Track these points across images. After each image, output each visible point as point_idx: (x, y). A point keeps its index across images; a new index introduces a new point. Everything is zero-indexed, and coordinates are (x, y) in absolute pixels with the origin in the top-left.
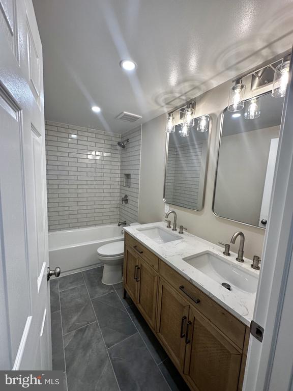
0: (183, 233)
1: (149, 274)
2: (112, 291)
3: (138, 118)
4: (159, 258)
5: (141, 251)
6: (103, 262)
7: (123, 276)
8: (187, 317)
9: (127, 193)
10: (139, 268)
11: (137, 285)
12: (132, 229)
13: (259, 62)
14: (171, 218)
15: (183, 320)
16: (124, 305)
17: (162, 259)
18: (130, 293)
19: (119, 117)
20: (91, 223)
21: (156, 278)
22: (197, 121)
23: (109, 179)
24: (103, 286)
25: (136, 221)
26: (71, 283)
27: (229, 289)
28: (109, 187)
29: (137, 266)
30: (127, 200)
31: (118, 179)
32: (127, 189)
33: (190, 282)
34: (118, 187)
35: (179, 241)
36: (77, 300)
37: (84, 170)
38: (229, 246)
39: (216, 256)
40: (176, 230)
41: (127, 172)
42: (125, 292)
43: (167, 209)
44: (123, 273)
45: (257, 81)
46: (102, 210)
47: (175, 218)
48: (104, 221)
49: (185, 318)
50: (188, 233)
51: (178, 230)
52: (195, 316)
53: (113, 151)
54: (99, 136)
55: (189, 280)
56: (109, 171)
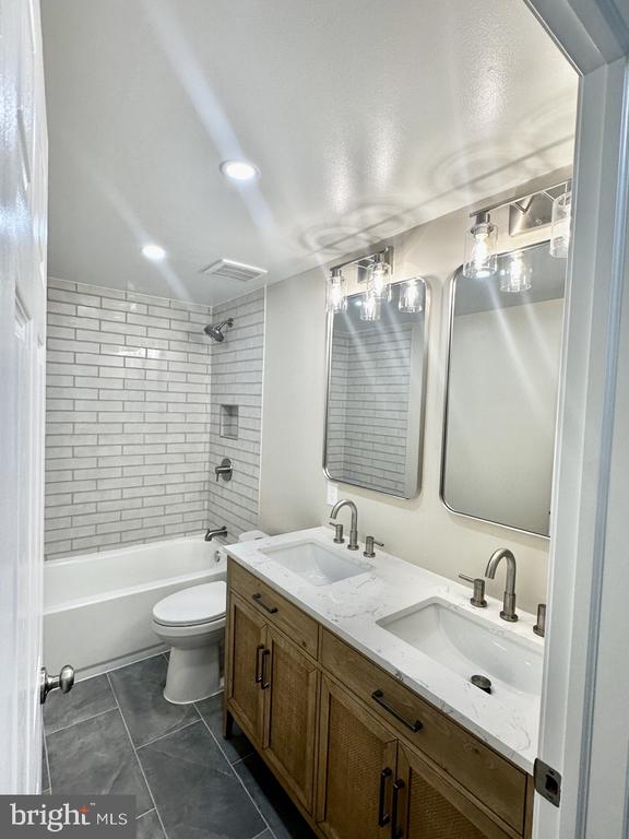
0: (373, 555)
1: (295, 667)
2: (194, 721)
3: (257, 274)
4: (319, 624)
5: (271, 608)
6: (167, 643)
7: (221, 676)
8: (393, 768)
9: (230, 454)
10: (267, 652)
11: (263, 697)
12: (247, 551)
13: (522, 179)
14: (344, 518)
15: (383, 778)
16: (228, 756)
17: (327, 625)
18: (244, 721)
19: (211, 270)
20: (132, 536)
21: (312, 676)
22: (397, 289)
23: (180, 418)
24: (167, 709)
25: (256, 526)
26: (76, 707)
27: (488, 691)
28: (181, 438)
29: (262, 647)
30: (229, 471)
31: (206, 418)
32: (230, 443)
33: (397, 681)
34: (206, 438)
35: (366, 576)
36: (96, 753)
37: (115, 395)
38: (483, 582)
39: (455, 611)
40: (357, 547)
41: (229, 401)
42: (230, 720)
43: (334, 494)
44: (221, 668)
45: (521, 218)
46: (164, 501)
47: (354, 516)
48: (169, 530)
49: (388, 772)
50: (386, 554)
51: (363, 547)
52: (412, 765)
53: (193, 348)
54: (157, 312)
55: (394, 673)
56: (182, 398)
